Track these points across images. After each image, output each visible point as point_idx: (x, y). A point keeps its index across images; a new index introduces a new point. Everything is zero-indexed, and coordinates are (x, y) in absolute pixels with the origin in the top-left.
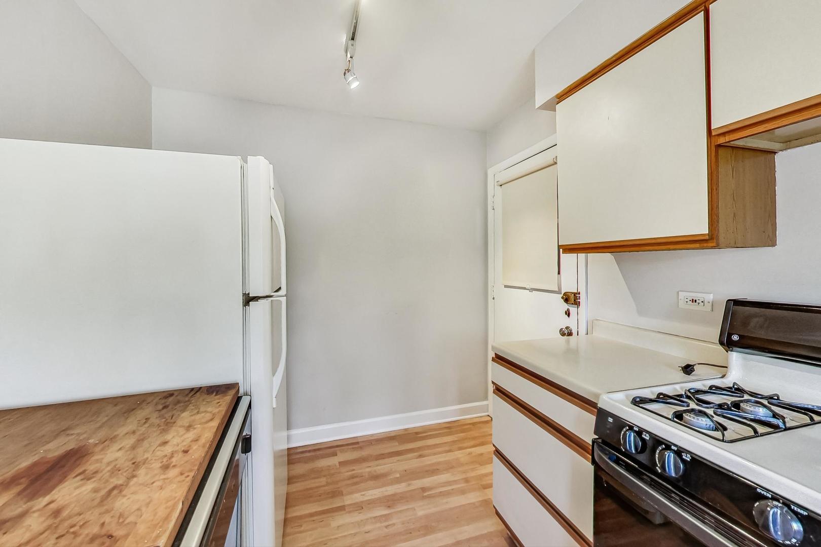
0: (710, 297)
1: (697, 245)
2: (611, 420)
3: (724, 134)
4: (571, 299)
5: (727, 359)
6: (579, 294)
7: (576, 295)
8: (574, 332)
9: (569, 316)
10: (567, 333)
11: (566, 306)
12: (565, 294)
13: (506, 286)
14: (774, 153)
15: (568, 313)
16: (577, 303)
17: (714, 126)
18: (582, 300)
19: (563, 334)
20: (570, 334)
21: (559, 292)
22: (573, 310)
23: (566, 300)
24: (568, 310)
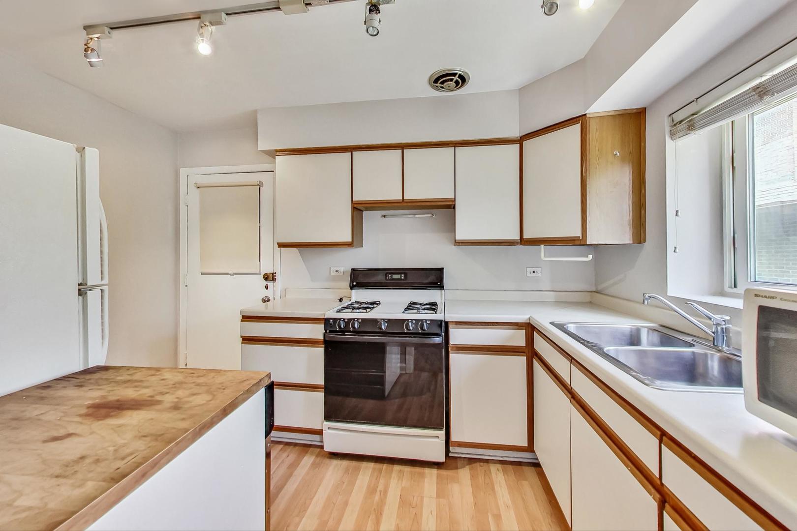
0: (342, 269)
1: (347, 246)
2: (331, 321)
3: (356, 204)
4: (270, 277)
5: (351, 293)
6: (276, 273)
7: (273, 274)
8: (271, 298)
9: (267, 289)
10: (266, 300)
11: (265, 283)
12: (265, 274)
13: (202, 274)
14: (362, 211)
15: (267, 287)
16: (274, 280)
17: (353, 200)
18: (278, 277)
19: (265, 302)
20: (269, 301)
21: (260, 274)
22: (270, 284)
23: (266, 279)
24: (267, 285)
